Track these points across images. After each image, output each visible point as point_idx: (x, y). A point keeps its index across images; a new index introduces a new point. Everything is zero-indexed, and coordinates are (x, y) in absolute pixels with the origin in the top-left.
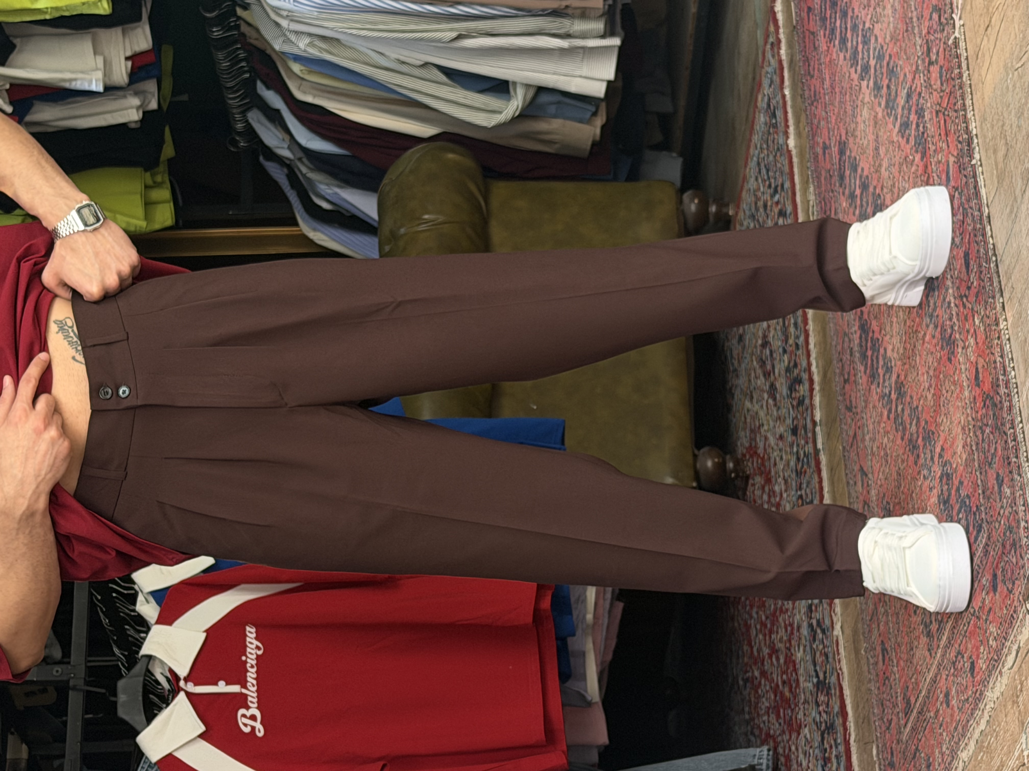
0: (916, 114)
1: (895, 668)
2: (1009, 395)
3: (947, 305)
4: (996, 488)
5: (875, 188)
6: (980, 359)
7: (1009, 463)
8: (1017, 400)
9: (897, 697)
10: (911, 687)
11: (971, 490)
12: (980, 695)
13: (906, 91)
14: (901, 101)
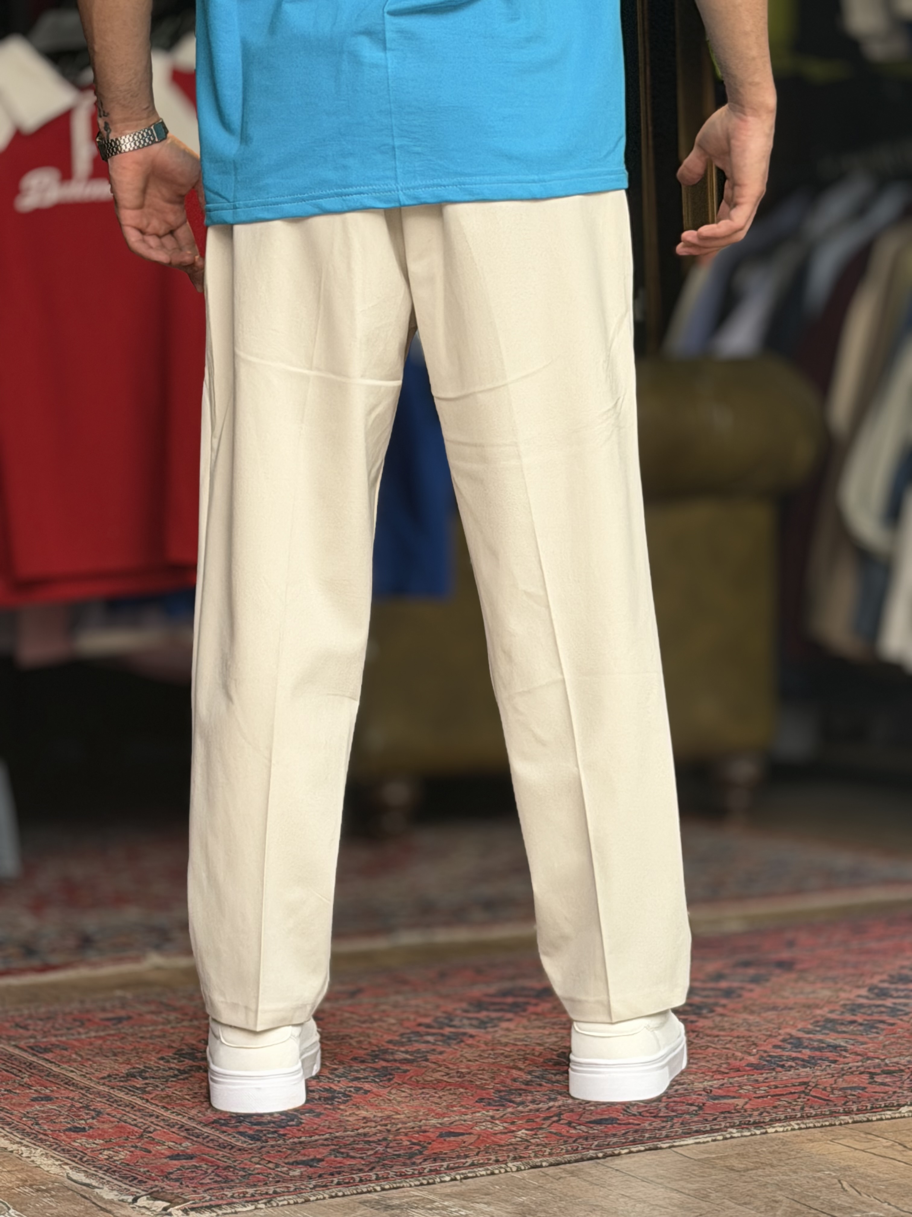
0: (810, 1057)
1: (93, 1034)
2: (420, 1174)
3: (553, 1096)
4: (305, 1158)
5: (724, 1006)
6: (476, 1137)
7: (332, 1174)
8: (412, 1184)
9: (56, 1036)
10: (65, 1053)
11: (307, 1127)
12: (41, 1139)
13: (843, 1044)
14: (831, 1039)
